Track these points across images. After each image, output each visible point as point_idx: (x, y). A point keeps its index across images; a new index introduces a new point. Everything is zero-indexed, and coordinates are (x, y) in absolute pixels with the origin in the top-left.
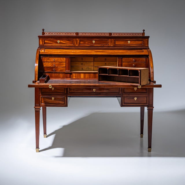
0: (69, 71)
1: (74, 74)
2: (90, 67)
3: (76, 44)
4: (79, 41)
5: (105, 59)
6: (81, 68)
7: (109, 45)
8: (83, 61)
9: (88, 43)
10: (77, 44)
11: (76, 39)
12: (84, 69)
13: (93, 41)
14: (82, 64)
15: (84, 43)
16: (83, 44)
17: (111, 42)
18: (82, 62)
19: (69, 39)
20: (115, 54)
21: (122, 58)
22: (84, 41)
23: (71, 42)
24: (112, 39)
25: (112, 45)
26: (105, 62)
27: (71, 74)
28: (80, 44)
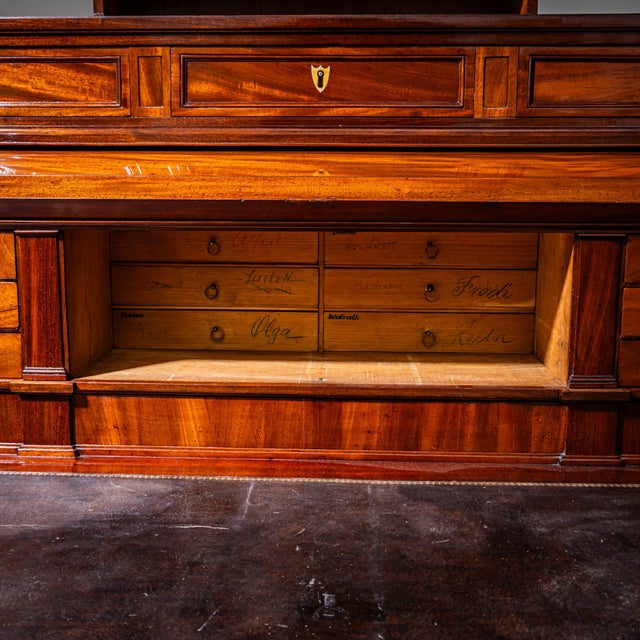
0: (60, 370)
1: (106, 400)
2: (284, 320)
3: (145, 96)
4: (175, 68)
5: (430, 244)
6: (207, 328)
7: (469, 103)
8: (223, 256)
9: (265, 90)
10: (159, 102)
11: (147, 52)
12: (228, 330)
13: (314, 71)
14: (214, 285)
15: (224, 92)
16: (218, 99)
17: (493, 77)
18: (210, 275)
19: (84, 54)
20: (552, 196)
21: (622, 242)
22: (229, 73)
23: (100, 81)
24: (507, 51)
25: (498, 112)
26: (432, 277)
27: (76, 400)
28: (184, 96)
